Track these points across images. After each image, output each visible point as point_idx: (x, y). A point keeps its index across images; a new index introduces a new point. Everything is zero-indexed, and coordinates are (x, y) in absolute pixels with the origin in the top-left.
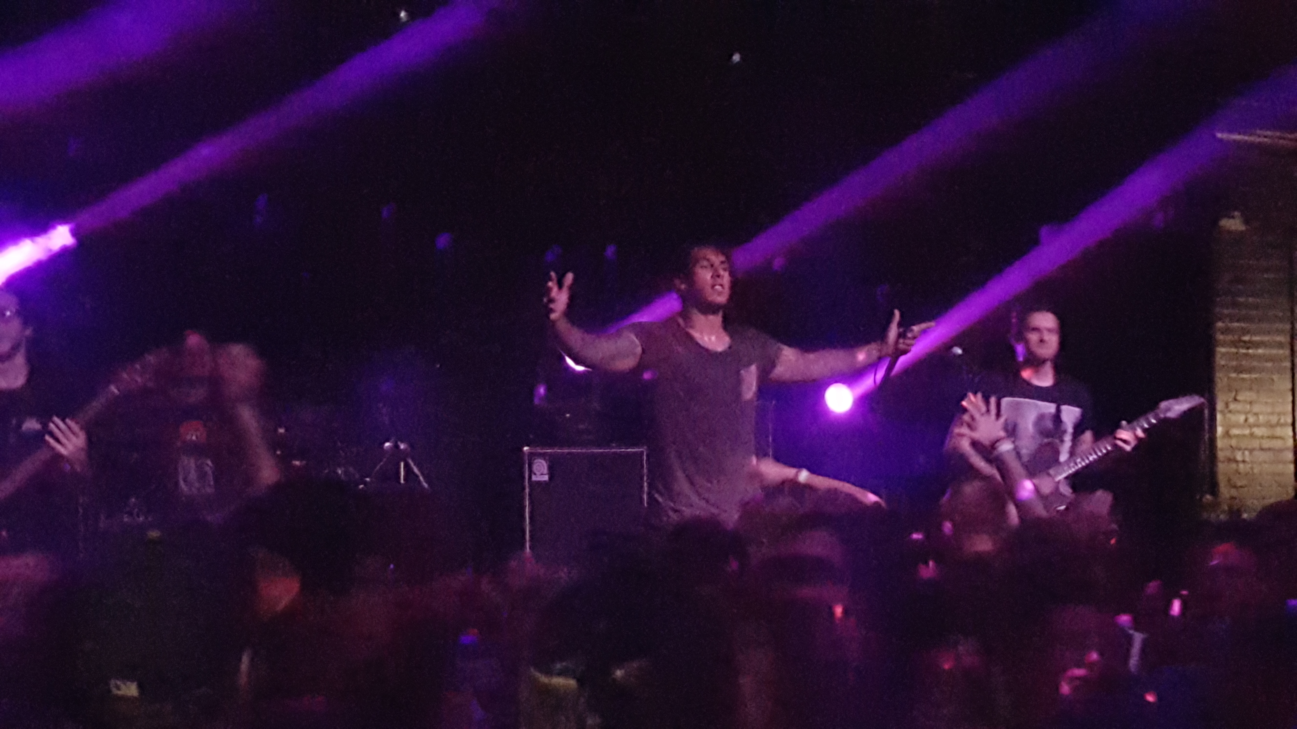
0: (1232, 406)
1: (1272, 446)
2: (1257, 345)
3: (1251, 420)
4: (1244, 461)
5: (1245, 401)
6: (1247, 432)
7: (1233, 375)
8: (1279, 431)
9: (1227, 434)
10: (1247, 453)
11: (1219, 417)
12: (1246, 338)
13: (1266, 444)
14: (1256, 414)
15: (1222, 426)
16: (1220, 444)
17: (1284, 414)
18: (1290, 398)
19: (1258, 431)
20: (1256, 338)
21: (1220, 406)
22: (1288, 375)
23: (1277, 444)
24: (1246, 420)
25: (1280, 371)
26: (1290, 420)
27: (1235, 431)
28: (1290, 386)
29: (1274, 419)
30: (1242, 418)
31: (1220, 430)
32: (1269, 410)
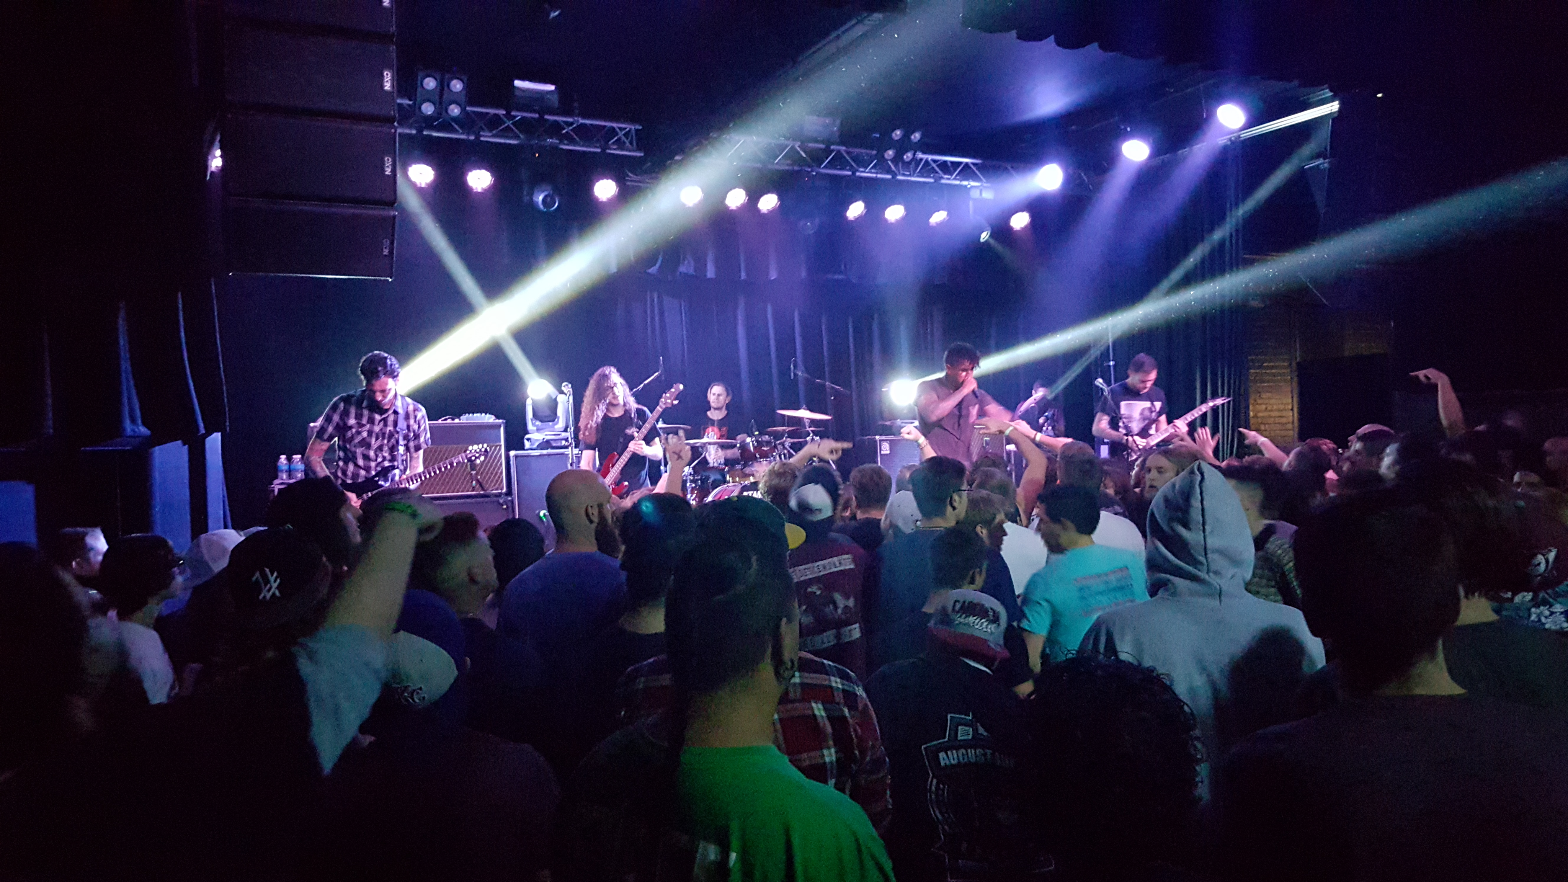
0: (1259, 401)
1: (1280, 421)
2: (1272, 367)
3: (1269, 408)
4: (1266, 430)
5: (1266, 398)
6: (1266, 414)
7: (1258, 385)
8: (1284, 414)
9: (1255, 416)
10: (1267, 426)
11: (1251, 407)
12: (1265, 364)
13: (1277, 420)
14: (1272, 405)
15: (1253, 411)
16: (1252, 421)
17: (1288, 404)
18: (1290, 396)
19: (1273, 414)
20: (1272, 364)
21: (1251, 401)
22: (1289, 383)
23: (1284, 420)
24: (1266, 408)
25: (1285, 381)
26: (1290, 407)
27: (1260, 414)
28: (1289, 389)
29: (1282, 407)
30: (1264, 407)
31: (1251, 414)
32: (1280, 402)
